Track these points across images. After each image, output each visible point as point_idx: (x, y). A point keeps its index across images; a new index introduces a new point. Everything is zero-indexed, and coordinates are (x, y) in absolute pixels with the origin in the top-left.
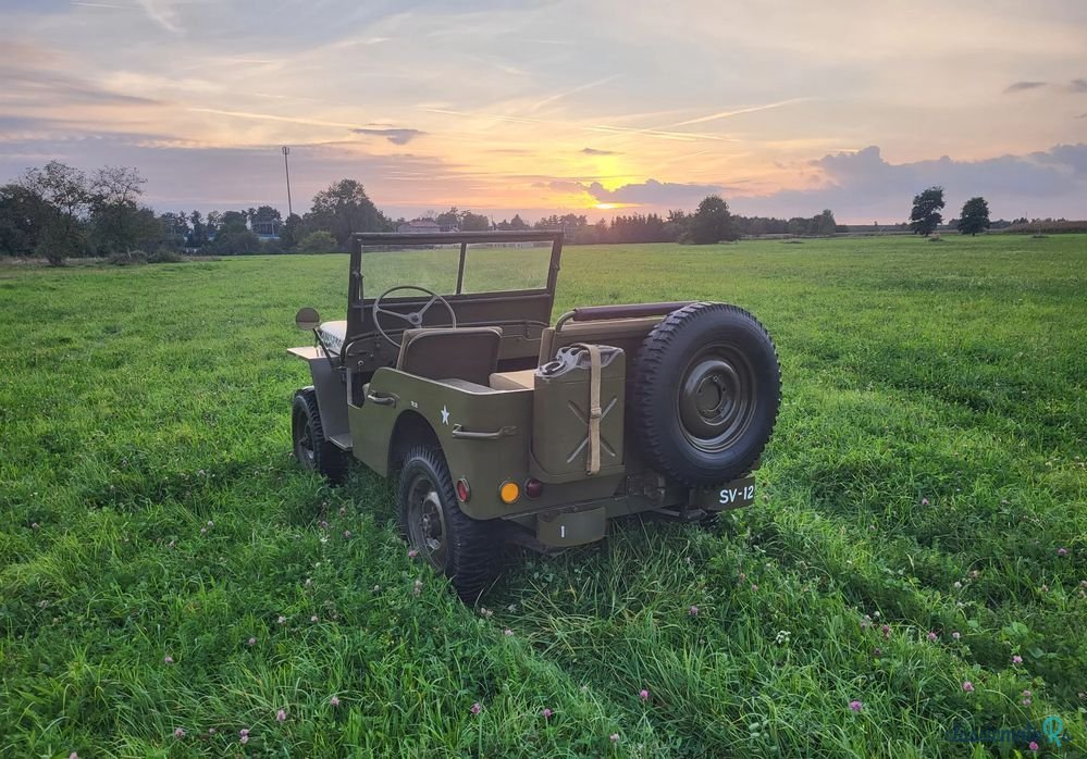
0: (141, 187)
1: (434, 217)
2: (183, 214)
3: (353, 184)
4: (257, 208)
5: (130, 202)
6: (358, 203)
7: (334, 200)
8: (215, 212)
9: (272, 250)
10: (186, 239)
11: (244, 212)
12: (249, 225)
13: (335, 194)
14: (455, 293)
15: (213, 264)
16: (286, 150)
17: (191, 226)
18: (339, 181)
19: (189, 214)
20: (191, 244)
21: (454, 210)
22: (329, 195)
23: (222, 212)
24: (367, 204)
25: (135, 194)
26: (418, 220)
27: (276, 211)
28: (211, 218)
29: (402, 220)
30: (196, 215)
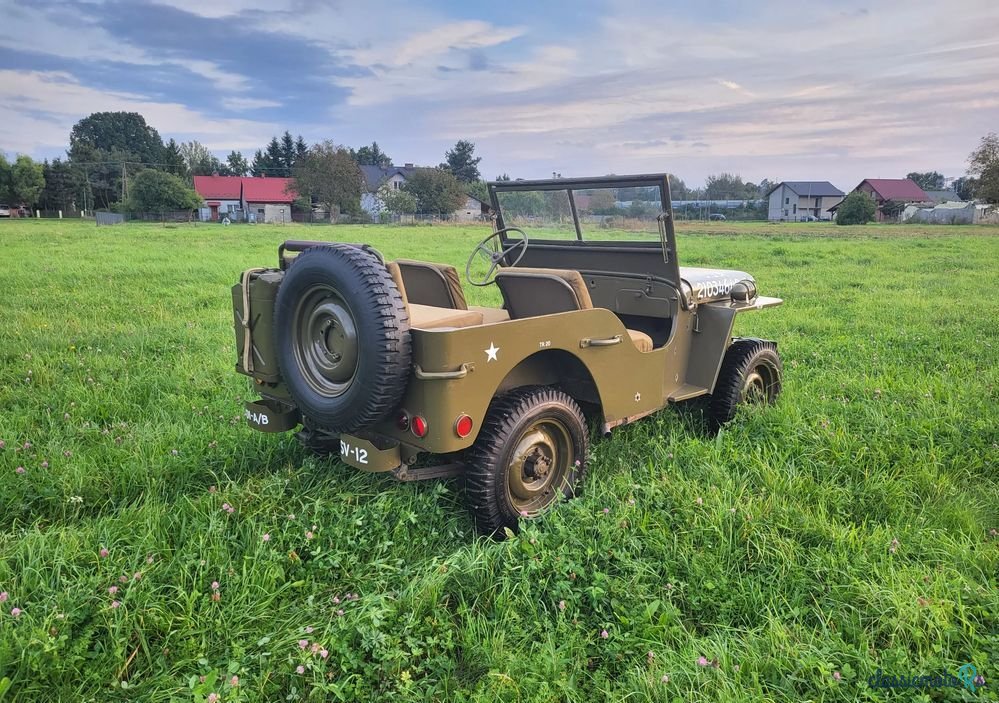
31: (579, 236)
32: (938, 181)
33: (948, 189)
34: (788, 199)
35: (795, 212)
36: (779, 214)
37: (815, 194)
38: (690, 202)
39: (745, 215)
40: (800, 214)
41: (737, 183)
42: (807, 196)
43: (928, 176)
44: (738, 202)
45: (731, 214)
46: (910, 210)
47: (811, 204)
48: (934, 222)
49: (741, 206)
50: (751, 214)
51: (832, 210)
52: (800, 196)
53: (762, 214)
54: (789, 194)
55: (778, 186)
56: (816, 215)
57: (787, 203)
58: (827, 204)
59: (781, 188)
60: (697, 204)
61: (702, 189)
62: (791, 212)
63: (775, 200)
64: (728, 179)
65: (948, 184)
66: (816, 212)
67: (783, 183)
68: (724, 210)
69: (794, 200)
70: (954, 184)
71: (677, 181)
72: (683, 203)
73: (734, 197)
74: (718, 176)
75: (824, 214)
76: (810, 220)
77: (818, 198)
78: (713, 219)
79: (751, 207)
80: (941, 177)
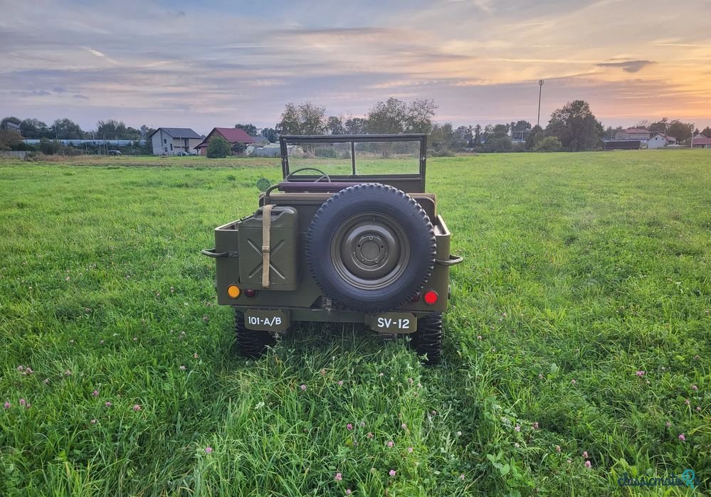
0: (435, 111)
1: (647, 125)
2: (470, 127)
3: (581, 103)
4: (516, 122)
5: (427, 121)
6: (583, 116)
7: (566, 116)
8: (490, 125)
9: (519, 150)
10: (468, 142)
11: (508, 125)
12: (509, 133)
13: (568, 110)
14: (352, 174)
15: (463, 158)
16: (541, 82)
17: (474, 133)
18: (571, 102)
19: (474, 127)
20: (471, 145)
21: (664, 120)
22: (563, 112)
23: (494, 125)
24: (590, 118)
25: (431, 115)
26: (633, 128)
27: (528, 123)
28: (487, 129)
29: (620, 128)
30: (479, 127)
31: (354, 173)
32: (253, 130)
33: (259, 136)
34: (165, 140)
35: (172, 149)
36: (161, 151)
37: (184, 137)
38: (88, 141)
39: (134, 151)
40: (176, 151)
41: (121, 128)
42: (179, 138)
43: (247, 126)
44: (127, 142)
45: (125, 150)
46: (250, 149)
47: (182, 144)
48: (266, 156)
49: (130, 145)
50: (138, 151)
51: (197, 148)
52: (174, 138)
53: (148, 150)
54: (165, 137)
55: (157, 131)
56: (186, 151)
57: (165, 142)
58: (193, 144)
59: (159, 131)
60: (94, 143)
61: (95, 131)
62: (169, 149)
63: (156, 140)
64: (115, 124)
65: (259, 132)
66: (186, 149)
67: (159, 129)
68: (117, 147)
69: (170, 141)
70: (263, 132)
71: (73, 124)
72: (83, 141)
73: (121, 137)
74: (106, 122)
75: (192, 150)
76: (184, 155)
77: (186, 140)
78: (111, 154)
79: (137, 145)
80: (255, 128)
